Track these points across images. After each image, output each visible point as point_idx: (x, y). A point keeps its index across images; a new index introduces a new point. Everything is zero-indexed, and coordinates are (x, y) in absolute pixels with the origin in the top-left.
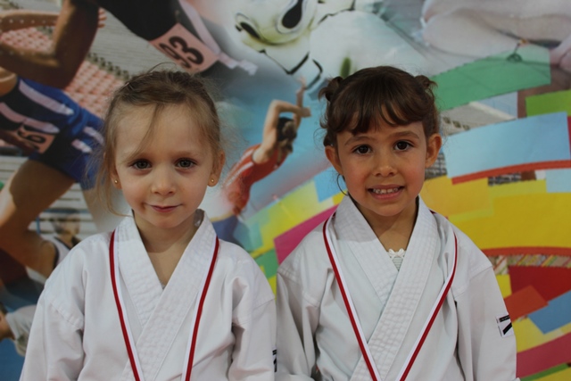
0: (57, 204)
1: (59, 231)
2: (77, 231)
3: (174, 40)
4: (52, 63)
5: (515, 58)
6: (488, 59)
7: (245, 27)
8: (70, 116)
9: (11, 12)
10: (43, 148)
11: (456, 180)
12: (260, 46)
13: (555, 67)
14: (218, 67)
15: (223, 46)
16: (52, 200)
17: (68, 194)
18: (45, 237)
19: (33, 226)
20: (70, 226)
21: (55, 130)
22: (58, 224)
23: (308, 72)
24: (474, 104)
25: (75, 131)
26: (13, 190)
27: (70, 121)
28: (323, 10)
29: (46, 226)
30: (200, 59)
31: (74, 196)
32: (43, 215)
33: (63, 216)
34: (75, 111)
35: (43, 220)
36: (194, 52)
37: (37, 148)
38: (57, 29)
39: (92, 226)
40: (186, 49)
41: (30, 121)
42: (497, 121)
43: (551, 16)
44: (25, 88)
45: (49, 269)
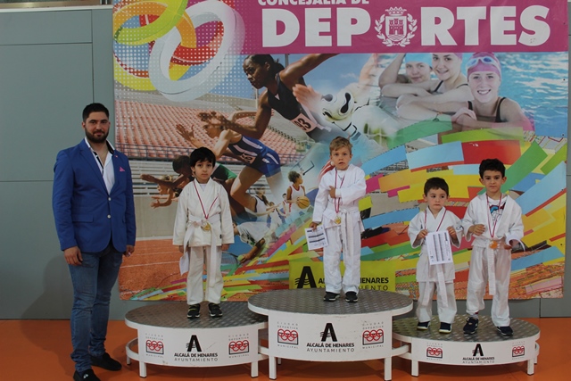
0: (256, 183)
1: (257, 193)
2: (264, 193)
3: (299, 120)
4: (255, 130)
5: (436, 120)
6: (425, 121)
7: (326, 113)
8: (262, 149)
9: (240, 111)
10: (251, 162)
11: (412, 171)
12: (333, 121)
13: (454, 122)
14: (317, 129)
15: (318, 122)
18: (252, 195)
19: (247, 191)
20: (261, 191)
21: (256, 155)
22: (257, 190)
23: (352, 130)
24: (419, 139)
25: (263, 155)
26: (240, 178)
27: (262, 151)
28: (356, 105)
29: (252, 191)
30: (310, 127)
31: (263, 180)
33: (259, 187)
34: (263, 147)
36: (307, 124)
37: (249, 162)
38: (256, 117)
39: (269, 191)
40: (304, 123)
41: (246, 152)
42: (429, 146)
43: (452, 102)
44: (244, 139)
45: (254, 208)
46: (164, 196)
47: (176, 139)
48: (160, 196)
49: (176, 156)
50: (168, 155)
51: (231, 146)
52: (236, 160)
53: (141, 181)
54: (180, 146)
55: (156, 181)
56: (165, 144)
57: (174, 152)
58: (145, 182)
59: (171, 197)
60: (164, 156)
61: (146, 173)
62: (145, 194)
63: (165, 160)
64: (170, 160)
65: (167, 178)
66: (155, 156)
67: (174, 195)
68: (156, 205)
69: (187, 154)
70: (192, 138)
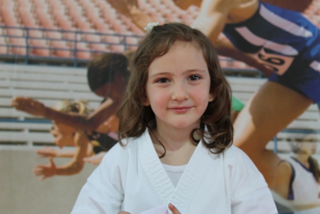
0: (294, 124)
1: (296, 151)
2: (314, 151)
8: (309, 38)
10: (282, 70)
16: (290, 121)
17: (305, 115)
18: (282, 156)
19: (270, 146)
20: (306, 147)
21: (294, 52)
22: (295, 144)
25: (314, 54)
26: (252, 110)
27: (309, 43)
29: (284, 145)
32: (280, 135)
33: (300, 136)
34: (314, 34)
35: (280, 140)
37: (276, 70)
41: (269, 44)
44: (267, 14)
45: (285, 189)
46: (67, 150)
47: (95, 13)
48: (57, 150)
49: (95, 53)
50: (75, 51)
51: (229, 29)
52: (241, 65)
53: (14, 113)
54: (106, 29)
55: (49, 114)
56: (68, 25)
57: (90, 44)
58: (22, 115)
59: (82, 154)
60: (67, 54)
61: (26, 94)
62: (23, 143)
63: (69, 64)
64: (80, 64)
65: (75, 108)
66: (46, 53)
67: (90, 148)
68: (49, 172)
69: (121, 49)
70: (134, 10)
